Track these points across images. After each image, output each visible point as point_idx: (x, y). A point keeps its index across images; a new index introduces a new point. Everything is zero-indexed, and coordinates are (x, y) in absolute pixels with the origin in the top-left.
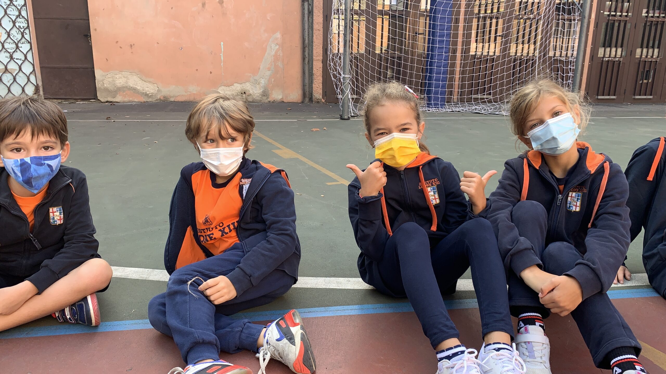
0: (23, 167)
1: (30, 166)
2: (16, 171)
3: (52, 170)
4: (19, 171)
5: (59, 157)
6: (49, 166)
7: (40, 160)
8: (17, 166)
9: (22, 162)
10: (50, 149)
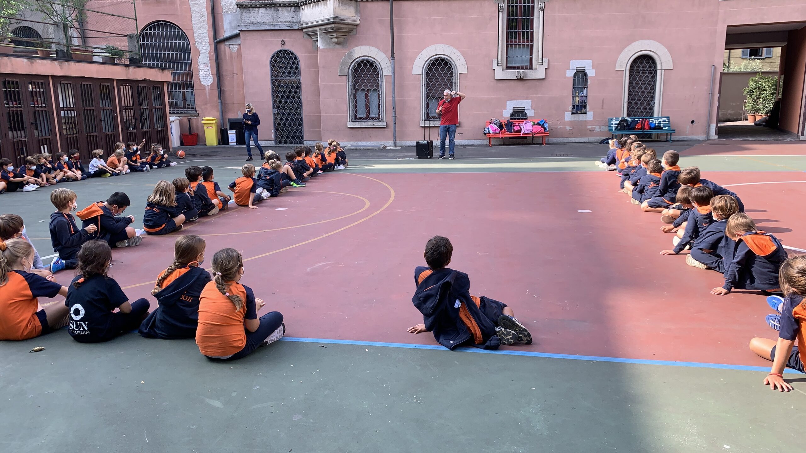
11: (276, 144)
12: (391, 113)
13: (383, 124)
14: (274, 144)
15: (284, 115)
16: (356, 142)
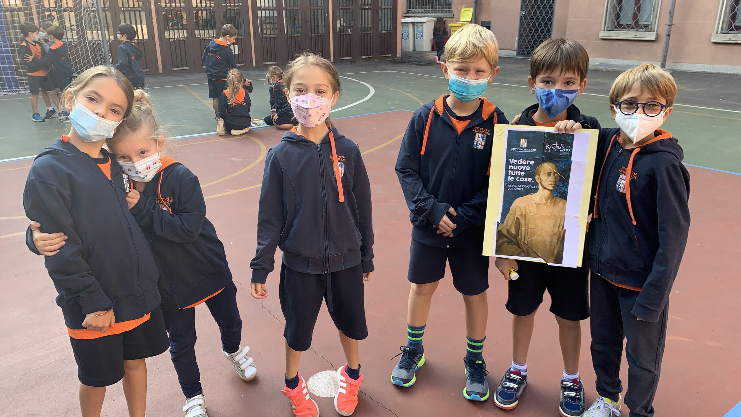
0: (549, 96)
1: (554, 96)
2: (543, 99)
3: (568, 103)
4: (545, 99)
5: (576, 92)
6: (567, 99)
7: (562, 93)
8: (544, 95)
9: (549, 92)
10: (571, 84)
11: (518, 54)
12: (666, 20)
13: (651, 36)
14: (516, 55)
15: (532, 18)
16: (608, 60)
